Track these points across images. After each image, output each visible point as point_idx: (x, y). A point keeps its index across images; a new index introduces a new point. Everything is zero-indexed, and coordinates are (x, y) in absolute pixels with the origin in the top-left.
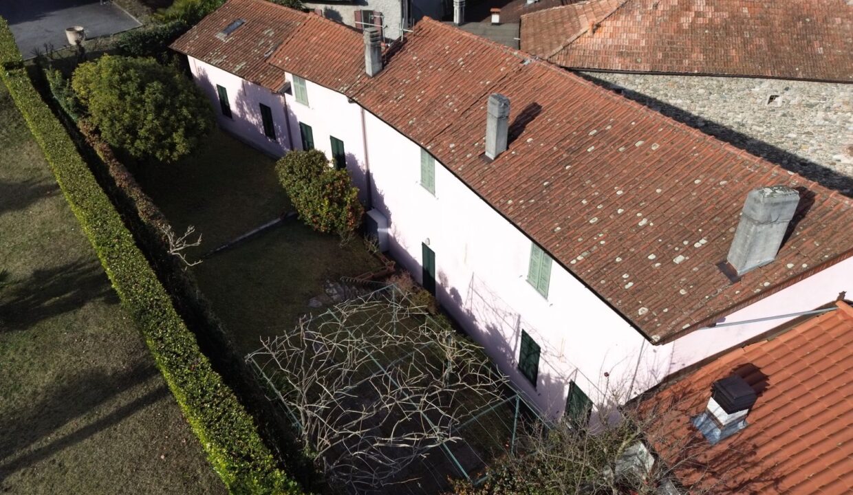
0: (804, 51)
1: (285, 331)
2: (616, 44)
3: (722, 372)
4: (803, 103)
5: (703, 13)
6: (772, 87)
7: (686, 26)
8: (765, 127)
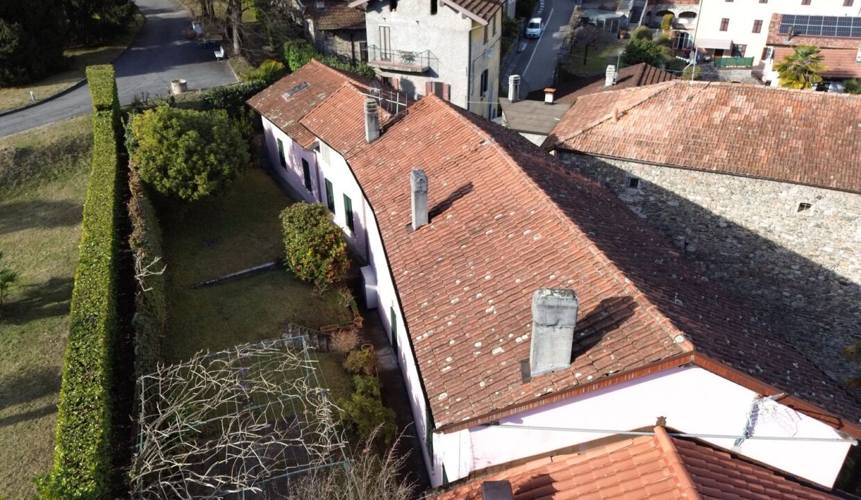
0: (846, 159)
1: (181, 361)
2: (638, 133)
3: (521, 478)
4: (840, 215)
5: (741, 108)
6: (801, 194)
7: (717, 121)
8: (796, 236)
